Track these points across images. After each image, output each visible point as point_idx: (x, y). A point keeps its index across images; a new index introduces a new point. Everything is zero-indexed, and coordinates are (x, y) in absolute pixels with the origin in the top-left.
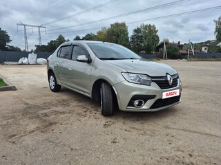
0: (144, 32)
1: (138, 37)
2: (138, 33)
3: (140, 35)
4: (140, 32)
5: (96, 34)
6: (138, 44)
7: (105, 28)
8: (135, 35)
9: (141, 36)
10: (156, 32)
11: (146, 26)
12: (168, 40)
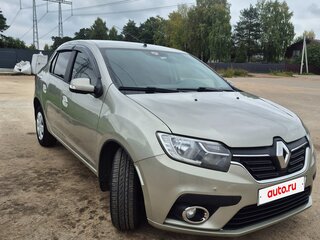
0: (264, 17)
1: (250, 27)
2: (251, 18)
3: (254, 21)
4: (256, 15)
5: (167, 18)
6: (249, 41)
7: (184, 7)
8: (244, 23)
9: (257, 25)
10: (289, 16)
11: (269, 5)
12: (312, 34)
